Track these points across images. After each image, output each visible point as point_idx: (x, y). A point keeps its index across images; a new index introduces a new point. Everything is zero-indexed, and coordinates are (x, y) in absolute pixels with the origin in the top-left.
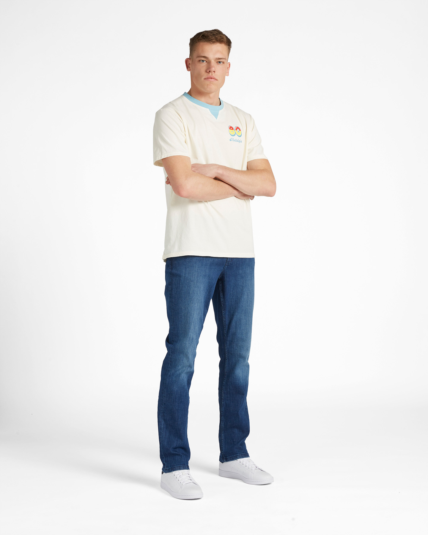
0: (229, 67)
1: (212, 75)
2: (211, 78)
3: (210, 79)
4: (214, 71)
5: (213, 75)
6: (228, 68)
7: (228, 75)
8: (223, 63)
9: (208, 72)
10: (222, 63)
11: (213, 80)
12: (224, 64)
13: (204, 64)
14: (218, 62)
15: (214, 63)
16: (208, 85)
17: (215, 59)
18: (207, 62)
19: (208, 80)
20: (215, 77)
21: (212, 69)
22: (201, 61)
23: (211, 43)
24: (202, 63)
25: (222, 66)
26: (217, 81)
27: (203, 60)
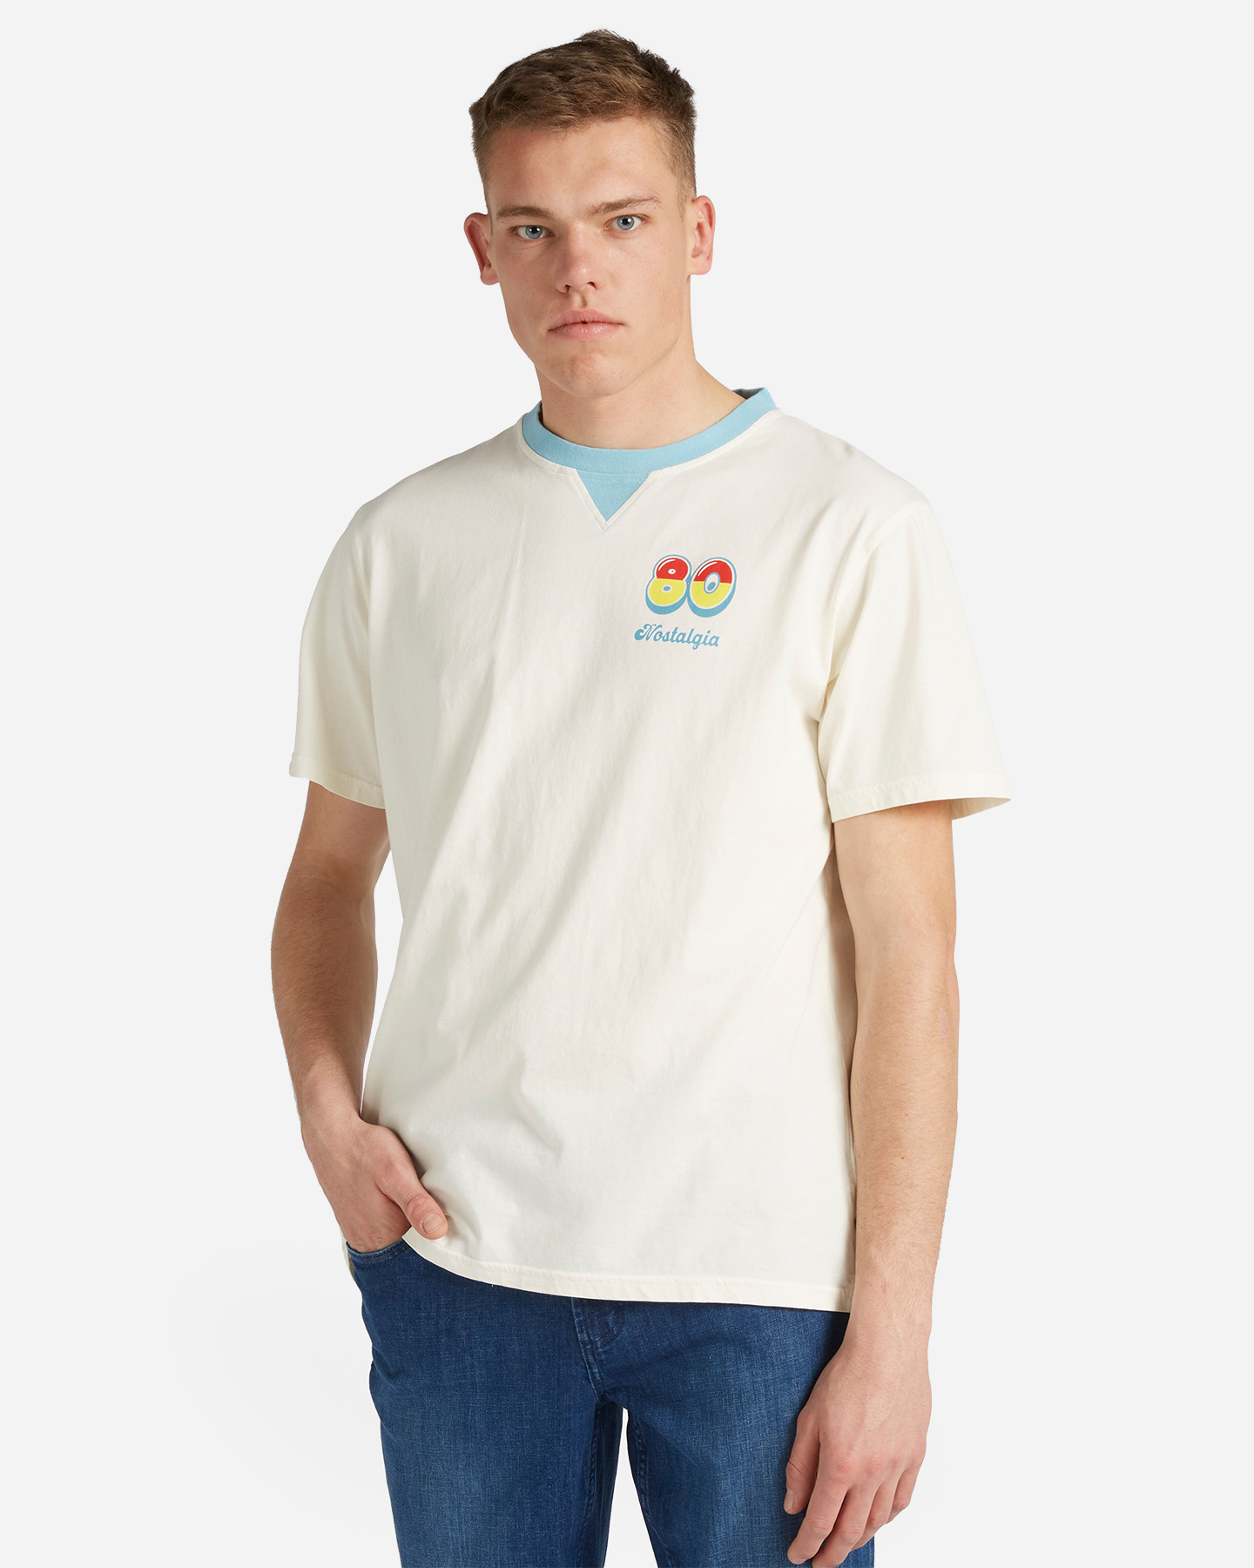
0: (704, 220)
1: (585, 303)
2: (584, 323)
3: (578, 326)
4: (592, 284)
5: (597, 304)
6: (700, 226)
7: (704, 271)
8: (644, 219)
9: (564, 291)
10: (637, 222)
11: (597, 329)
12: (649, 228)
13: (533, 248)
14: (612, 220)
15: (585, 236)
16: (573, 361)
17: (595, 211)
18: (552, 235)
19: (567, 336)
20: (609, 312)
21: (582, 274)
22: (522, 232)
23: (559, 129)
24: (526, 241)
25: (639, 238)
26: (622, 328)
27: (528, 227)
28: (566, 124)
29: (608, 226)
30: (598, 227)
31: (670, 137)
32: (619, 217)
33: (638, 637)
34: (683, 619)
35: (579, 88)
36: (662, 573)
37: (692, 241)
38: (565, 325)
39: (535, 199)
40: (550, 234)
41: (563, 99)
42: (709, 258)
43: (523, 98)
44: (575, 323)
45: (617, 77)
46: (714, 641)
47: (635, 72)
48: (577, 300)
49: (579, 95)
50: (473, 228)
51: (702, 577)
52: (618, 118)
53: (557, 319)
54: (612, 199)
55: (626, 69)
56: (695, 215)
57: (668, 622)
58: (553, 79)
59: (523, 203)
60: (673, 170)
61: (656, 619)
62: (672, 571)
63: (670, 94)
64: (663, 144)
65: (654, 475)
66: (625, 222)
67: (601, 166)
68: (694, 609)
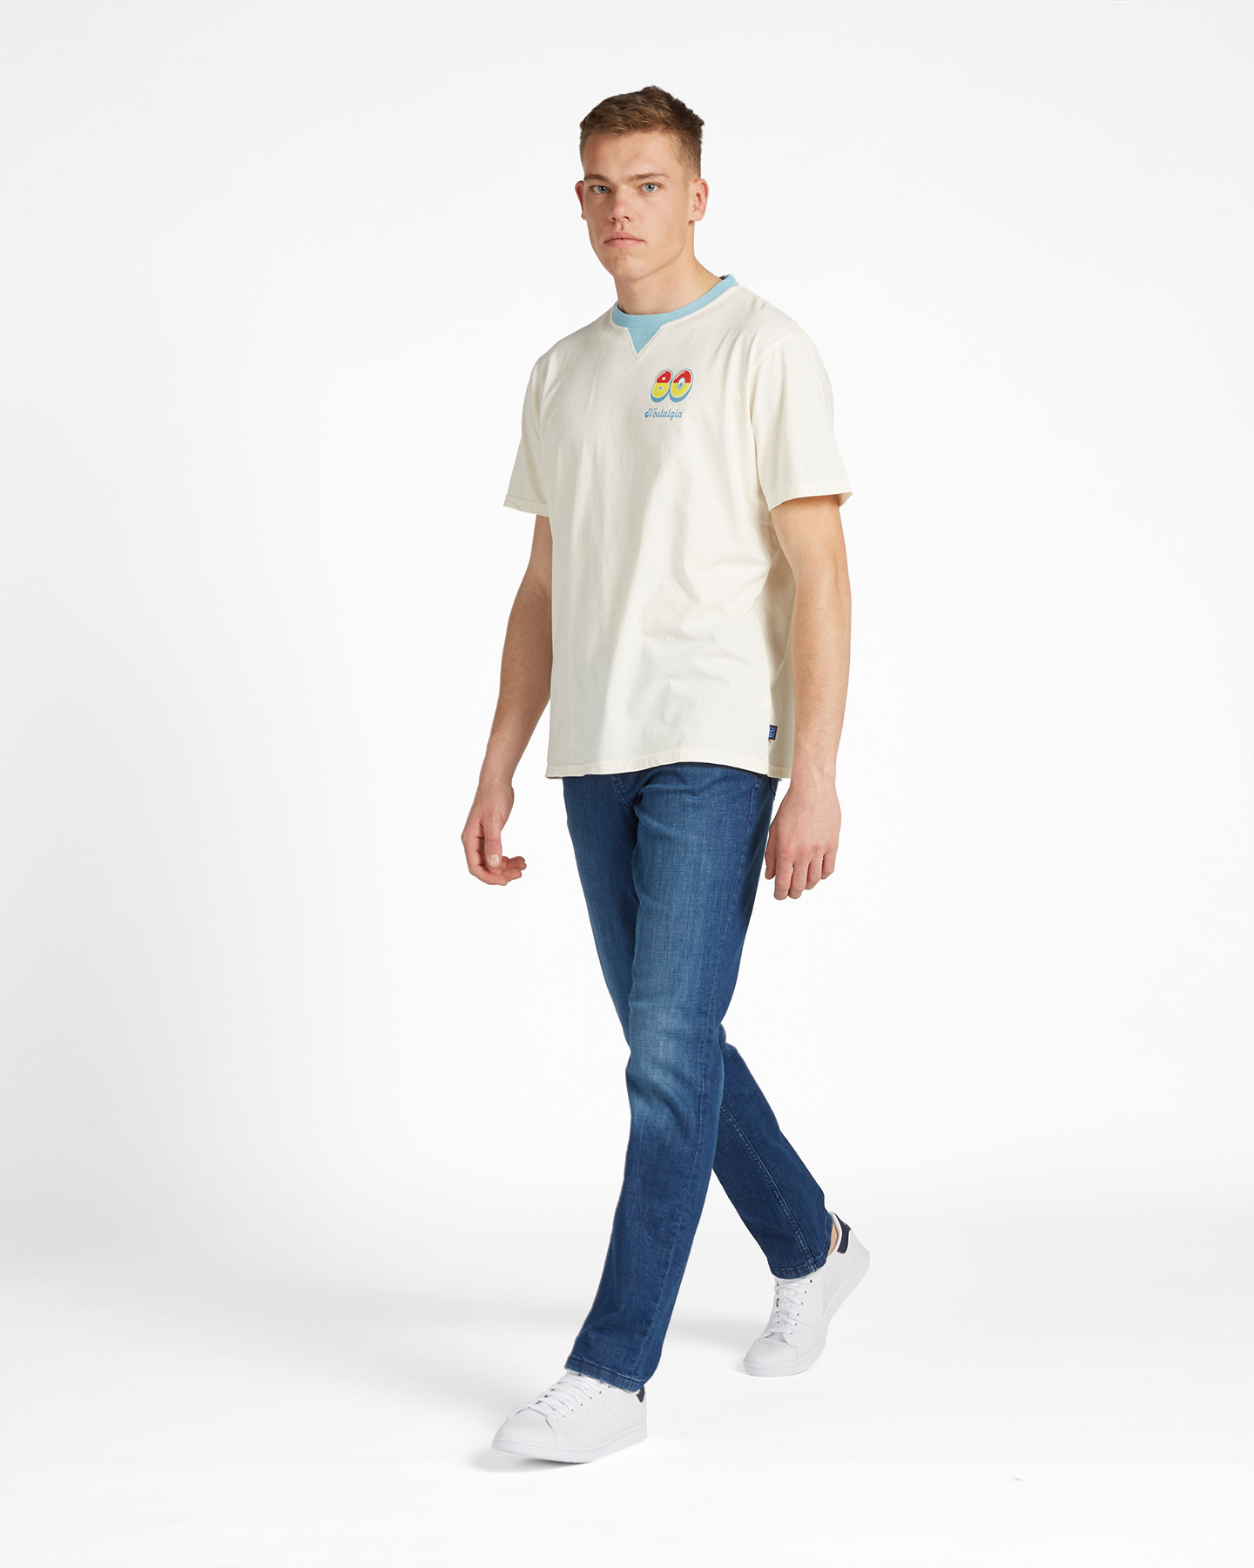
0: (701, 192)
1: (623, 228)
2: (623, 238)
3: (619, 240)
4: (626, 217)
5: (629, 229)
6: (698, 194)
8: (660, 186)
9: (612, 221)
10: (656, 188)
11: (629, 243)
12: (665, 192)
13: (600, 198)
14: (642, 186)
15: (626, 193)
16: (616, 259)
17: (631, 179)
18: (609, 191)
19: (613, 245)
20: (635, 234)
21: (620, 212)
22: (596, 189)
23: (615, 134)
24: (597, 194)
25: (657, 196)
26: (643, 243)
27: (600, 186)
28: (620, 132)
29: (640, 187)
30: (634, 188)
31: (680, 144)
32: (647, 184)
33: (646, 416)
34: (667, 404)
35: (628, 113)
36: (659, 380)
37: (692, 201)
38: (612, 239)
39: (601, 171)
40: (610, 191)
41: (620, 119)
42: (703, 213)
43: (600, 117)
44: (617, 239)
45: (652, 110)
46: (680, 415)
47: (664, 109)
48: (619, 226)
49: (628, 117)
50: (579, 190)
51: (676, 381)
52: (650, 131)
53: (607, 236)
54: (641, 173)
55: (658, 107)
56: (694, 188)
57: (660, 406)
58: (617, 108)
59: (595, 173)
60: (680, 162)
61: (654, 405)
62: (664, 379)
63: (681, 121)
64: (674, 148)
65: (662, 327)
66: (650, 187)
67: (637, 156)
68: (672, 398)
